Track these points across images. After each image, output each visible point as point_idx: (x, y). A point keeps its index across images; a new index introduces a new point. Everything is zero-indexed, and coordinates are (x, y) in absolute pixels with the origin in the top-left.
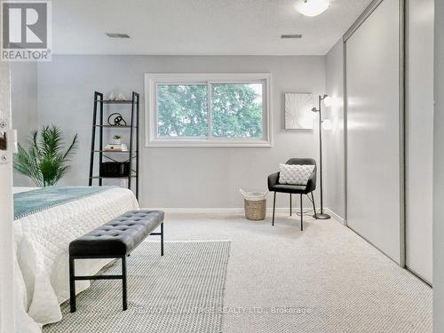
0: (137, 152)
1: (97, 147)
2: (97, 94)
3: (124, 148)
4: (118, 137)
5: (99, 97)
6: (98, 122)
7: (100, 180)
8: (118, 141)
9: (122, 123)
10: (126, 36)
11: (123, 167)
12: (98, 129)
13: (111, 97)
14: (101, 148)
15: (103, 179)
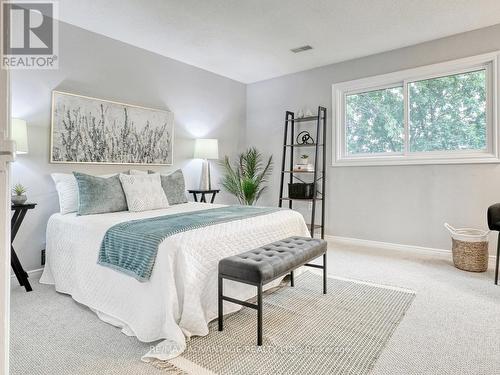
0: (324, 172)
1: (287, 168)
2: (288, 113)
3: (310, 168)
4: (305, 157)
5: (290, 117)
6: (289, 142)
7: (291, 202)
8: (305, 161)
9: (310, 141)
10: (308, 48)
11: (308, 188)
12: (288, 149)
13: (300, 115)
14: (292, 169)
15: (293, 201)
